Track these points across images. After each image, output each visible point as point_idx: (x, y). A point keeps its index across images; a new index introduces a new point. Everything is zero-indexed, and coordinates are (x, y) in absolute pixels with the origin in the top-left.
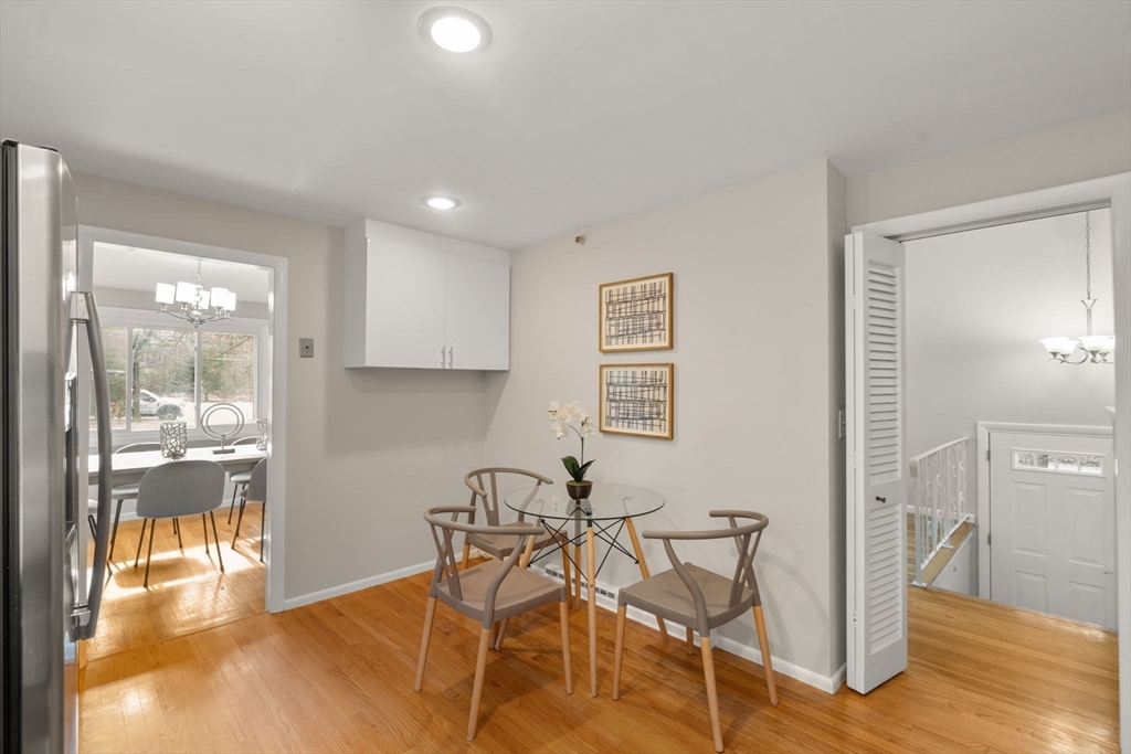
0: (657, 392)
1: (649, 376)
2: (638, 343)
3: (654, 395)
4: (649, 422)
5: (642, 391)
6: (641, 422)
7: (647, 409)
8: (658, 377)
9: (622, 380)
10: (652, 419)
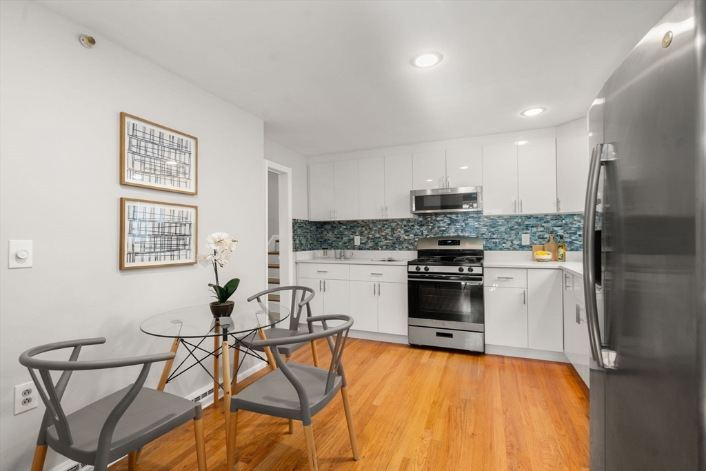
0: (183, 228)
1: (176, 214)
2: (168, 185)
3: (180, 231)
4: (176, 253)
5: (170, 227)
6: (169, 253)
7: (174, 242)
8: (184, 216)
9: (148, 216)
10: (179, 250)
